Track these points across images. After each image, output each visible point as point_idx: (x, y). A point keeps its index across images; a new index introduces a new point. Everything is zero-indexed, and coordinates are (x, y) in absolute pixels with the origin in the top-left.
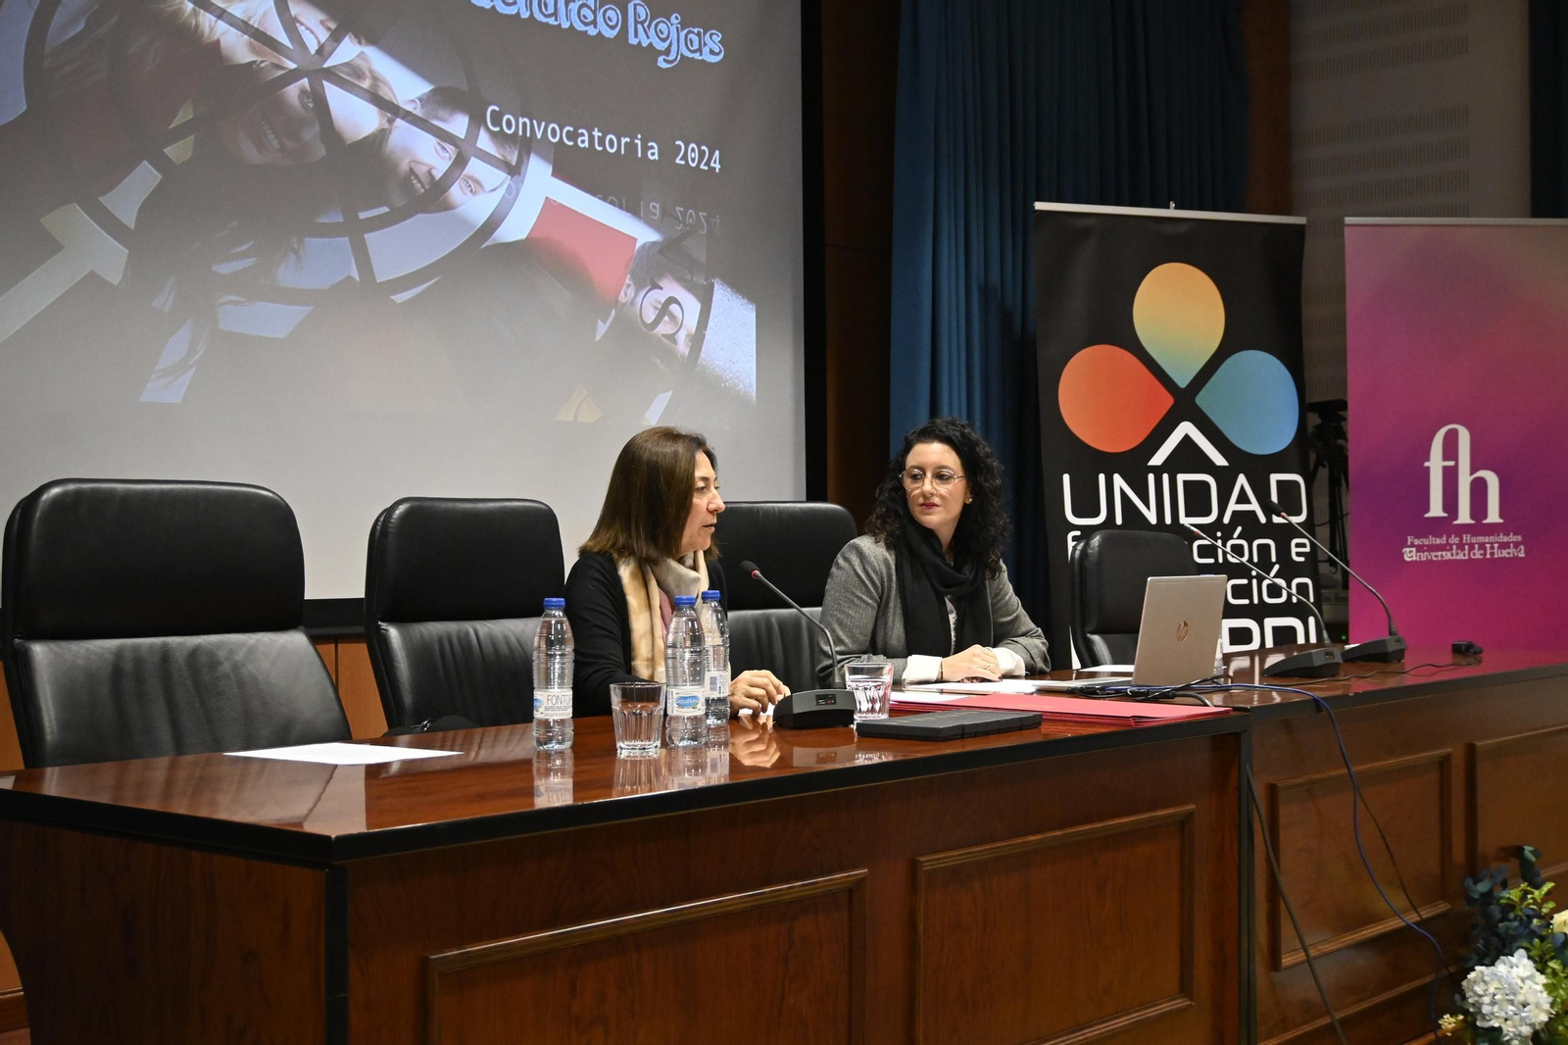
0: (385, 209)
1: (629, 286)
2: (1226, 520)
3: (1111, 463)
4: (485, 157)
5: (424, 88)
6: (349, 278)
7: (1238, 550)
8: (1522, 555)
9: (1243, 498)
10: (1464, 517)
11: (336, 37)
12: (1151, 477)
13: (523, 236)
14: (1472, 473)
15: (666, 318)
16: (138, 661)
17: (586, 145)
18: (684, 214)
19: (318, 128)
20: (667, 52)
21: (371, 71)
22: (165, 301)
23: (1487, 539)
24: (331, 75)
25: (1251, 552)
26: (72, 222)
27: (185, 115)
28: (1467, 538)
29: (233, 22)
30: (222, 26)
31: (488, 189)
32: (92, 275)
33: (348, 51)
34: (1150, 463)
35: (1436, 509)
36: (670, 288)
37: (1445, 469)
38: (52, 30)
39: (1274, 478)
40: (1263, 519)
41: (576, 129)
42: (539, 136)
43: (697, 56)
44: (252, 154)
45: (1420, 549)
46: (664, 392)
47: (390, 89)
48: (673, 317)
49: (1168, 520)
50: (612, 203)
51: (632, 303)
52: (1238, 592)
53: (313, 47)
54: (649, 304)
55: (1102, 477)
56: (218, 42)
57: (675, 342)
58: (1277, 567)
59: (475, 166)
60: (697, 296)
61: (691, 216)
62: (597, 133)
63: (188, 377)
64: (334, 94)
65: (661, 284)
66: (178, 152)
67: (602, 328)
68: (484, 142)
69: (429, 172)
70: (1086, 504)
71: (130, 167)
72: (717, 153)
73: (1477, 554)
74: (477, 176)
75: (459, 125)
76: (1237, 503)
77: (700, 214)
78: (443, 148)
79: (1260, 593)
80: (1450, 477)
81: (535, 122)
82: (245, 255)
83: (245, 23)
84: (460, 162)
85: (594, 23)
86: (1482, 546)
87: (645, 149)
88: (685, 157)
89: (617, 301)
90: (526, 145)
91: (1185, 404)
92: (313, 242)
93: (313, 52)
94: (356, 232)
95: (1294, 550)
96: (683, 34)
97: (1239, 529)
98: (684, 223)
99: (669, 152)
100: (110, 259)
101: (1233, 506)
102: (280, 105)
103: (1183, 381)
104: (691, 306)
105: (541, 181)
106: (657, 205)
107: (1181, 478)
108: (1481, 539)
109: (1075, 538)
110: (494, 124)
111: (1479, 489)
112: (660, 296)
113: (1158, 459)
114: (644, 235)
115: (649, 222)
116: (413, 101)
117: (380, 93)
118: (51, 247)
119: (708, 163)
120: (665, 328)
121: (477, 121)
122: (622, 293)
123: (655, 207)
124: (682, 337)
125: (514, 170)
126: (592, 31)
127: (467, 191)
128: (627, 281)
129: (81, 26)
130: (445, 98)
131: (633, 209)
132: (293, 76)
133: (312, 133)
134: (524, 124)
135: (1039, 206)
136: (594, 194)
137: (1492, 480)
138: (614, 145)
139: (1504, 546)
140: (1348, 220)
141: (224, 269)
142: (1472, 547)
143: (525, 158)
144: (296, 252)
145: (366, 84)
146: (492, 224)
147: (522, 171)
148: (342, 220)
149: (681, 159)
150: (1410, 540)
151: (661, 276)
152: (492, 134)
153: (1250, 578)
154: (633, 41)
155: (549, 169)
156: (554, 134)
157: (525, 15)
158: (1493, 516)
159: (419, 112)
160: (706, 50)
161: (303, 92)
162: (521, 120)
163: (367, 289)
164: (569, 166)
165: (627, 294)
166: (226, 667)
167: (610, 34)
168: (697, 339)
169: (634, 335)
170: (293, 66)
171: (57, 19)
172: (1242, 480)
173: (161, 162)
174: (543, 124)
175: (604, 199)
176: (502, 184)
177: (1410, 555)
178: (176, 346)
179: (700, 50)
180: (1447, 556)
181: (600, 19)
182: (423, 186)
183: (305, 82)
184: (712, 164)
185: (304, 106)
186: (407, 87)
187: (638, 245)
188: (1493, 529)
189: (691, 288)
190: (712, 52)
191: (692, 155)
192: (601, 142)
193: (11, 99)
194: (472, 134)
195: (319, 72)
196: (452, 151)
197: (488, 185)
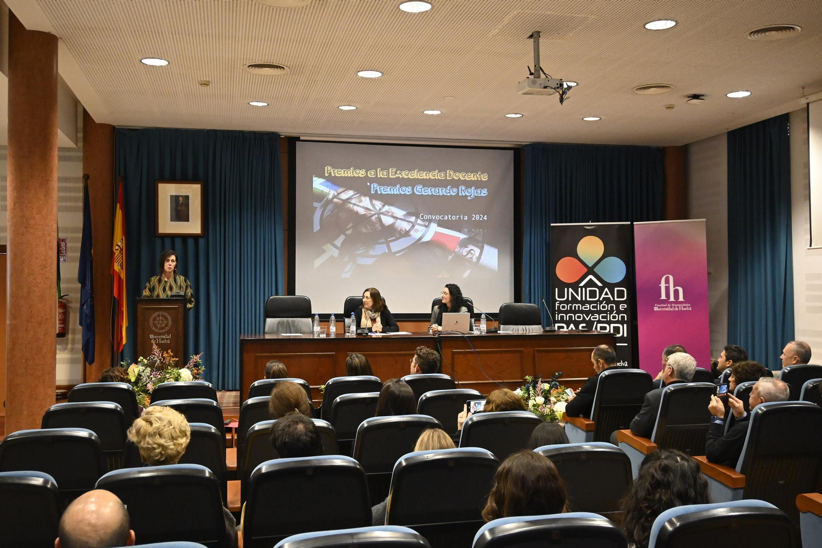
0: (395, 238)
2: (601, 299)
3: (568, 285)
4: (419, 225)
5: (404, 213)
6: (386, 252)
7: (604, 307)
8: (690, 309)
9: (606, 294)
10: (672, 299)
11: (383, 206)
12: (580, 289)
13: (429, 240)
14: (674, 287)
15: (470, 254)
16: (283, 321)
17: (447, 219)
18: (475, 230)
19: (379, 224)
20: (471, 195)
21: (392, 211)
22: (346, 259)
23: (679, 305)
24: (382, 213)
25: (608, 307)
26: (328, 247)
27: (351, 225)
28: (673, 305)
29: (361, 207)
30: (358, 208)
32: (332, 256)
33: (386, 208)
34: (580, 285)
35: (663, 297)
36: (471, 247)
37: (666, 286)
38: (325, 213)
39: (616, 289)
40: (612, 299)
41: (444, 216)
42: (434, 218)
43: (480, 195)
44: (364, 231)
45: (659, 307)
46: (469, 270)
47: (396, 214)
48: (472, 254)
49: (584, 299)
50: (454, 230)
51: (459, 251)
52: (603, 317)
53: (378, 209)
54: (464, 251)
55: (566, 289)
56: (358, 211)
58: (615, 311)
59: (417, 227)
60: (479, 249)
61: (477, 231)
62: (450, 216)
63: (351, 273)
64: (383, 217)
65: (468, 246)
66: (348, 232)
67: (450, 257)
68: (419, 221)
69: (405, 229)
70: (561, 295)
71: (340, 236)
72: (486, 216)
73: (677, 309)
74: (417, 229)
75: (413, 219)
76: (605, 295)
77: (480, 230)
78: (409, 224)
79: (610, 317)
80: (667, 289)
81: (433, 216)
82: (363, 249)
83: (364, 206)
84: (413, 226)
85: (449, 193)
86: (678, 307)
87: (463, 218)
89: (454, 251)
90: (430, 221)
91: (591, 270)
92: (376, 246)
94: (387, 243)
95: (621, 307)
96: (475, 191)
97: (605, 302)
98: (475, 233)
99: (470, 218)
100: (335, 253)
101: (603, 296)
102: (371, 221)
103: (590, 265)
104: (477, 251)
105: (434, 228)
107: (588, 289)
108: (677, 305)
109: (558, 304)
110: (422, 218)
111: (676, 292)
112: (469, 249)
113: (582, 284)
114: (462, 236)
115: (464, 233)
116: (401, 216)
117: (394, 215)
118: (324, 251)
119: (483, 218)
120: (470, 256)
121: (417, 217)
123: (466, 230)
124: (474, 258)
125: (427, 226)
126: (449, 194)
127: (415, 232)
128: (457, 247)
130: (410, 214)
131: (460, 231)
132: (373, 215)
133: (378, 225)
135: (552, 225)
136: (448, 229)
137: (681, 290)
138: (454, 218)
139: (684, 307)
140: (634, 223)
141: (357, 253)
142: (675, 307)
143: (430, 224)
144: (374, 248)
145: (390, 214)
146: (420, 239)
147: (429, 226)
148: (384, 241)
149: (474, 219)
150: (656, 305)
151: (468, 244)
152: (421, 220)
153: (607, 314)
154: (460, 194)
155: (437, 225)
156: (438, 217)
157: (430, 194)
158: (681, 299)
159: (403, 218)
160: (482, 194)
161: (376, 218)
162: (429, 216)
163: (390, 253)
164: (441, 224)
165: (457, 249)
166: (296, 323)
167: (454, 194)
168: (479, 258)
169: (460, 259)
170: (373, 213)
171: (327, 211)
172: (606, 289)
173: (345, 234)
174: (435, 216)
175: (452, 230)
176: (424, 230)
177: (656, 309)
178: (349, 267)
179: (480, 194)
180: (667, 309)
181: (451, 191)
182: (404, 232)
183: (376, 216)
185: (376, 220)
186: (400, 213)
187: (461, 239)
188: (681, 303)
189: (477, 246)
190: (484, 194)
191: (477, 217)
192: (451, 218)
193: (317, 227)
194: (416, 220)
195: (379, 213)
196: (411, 224)
197: (420, 230)
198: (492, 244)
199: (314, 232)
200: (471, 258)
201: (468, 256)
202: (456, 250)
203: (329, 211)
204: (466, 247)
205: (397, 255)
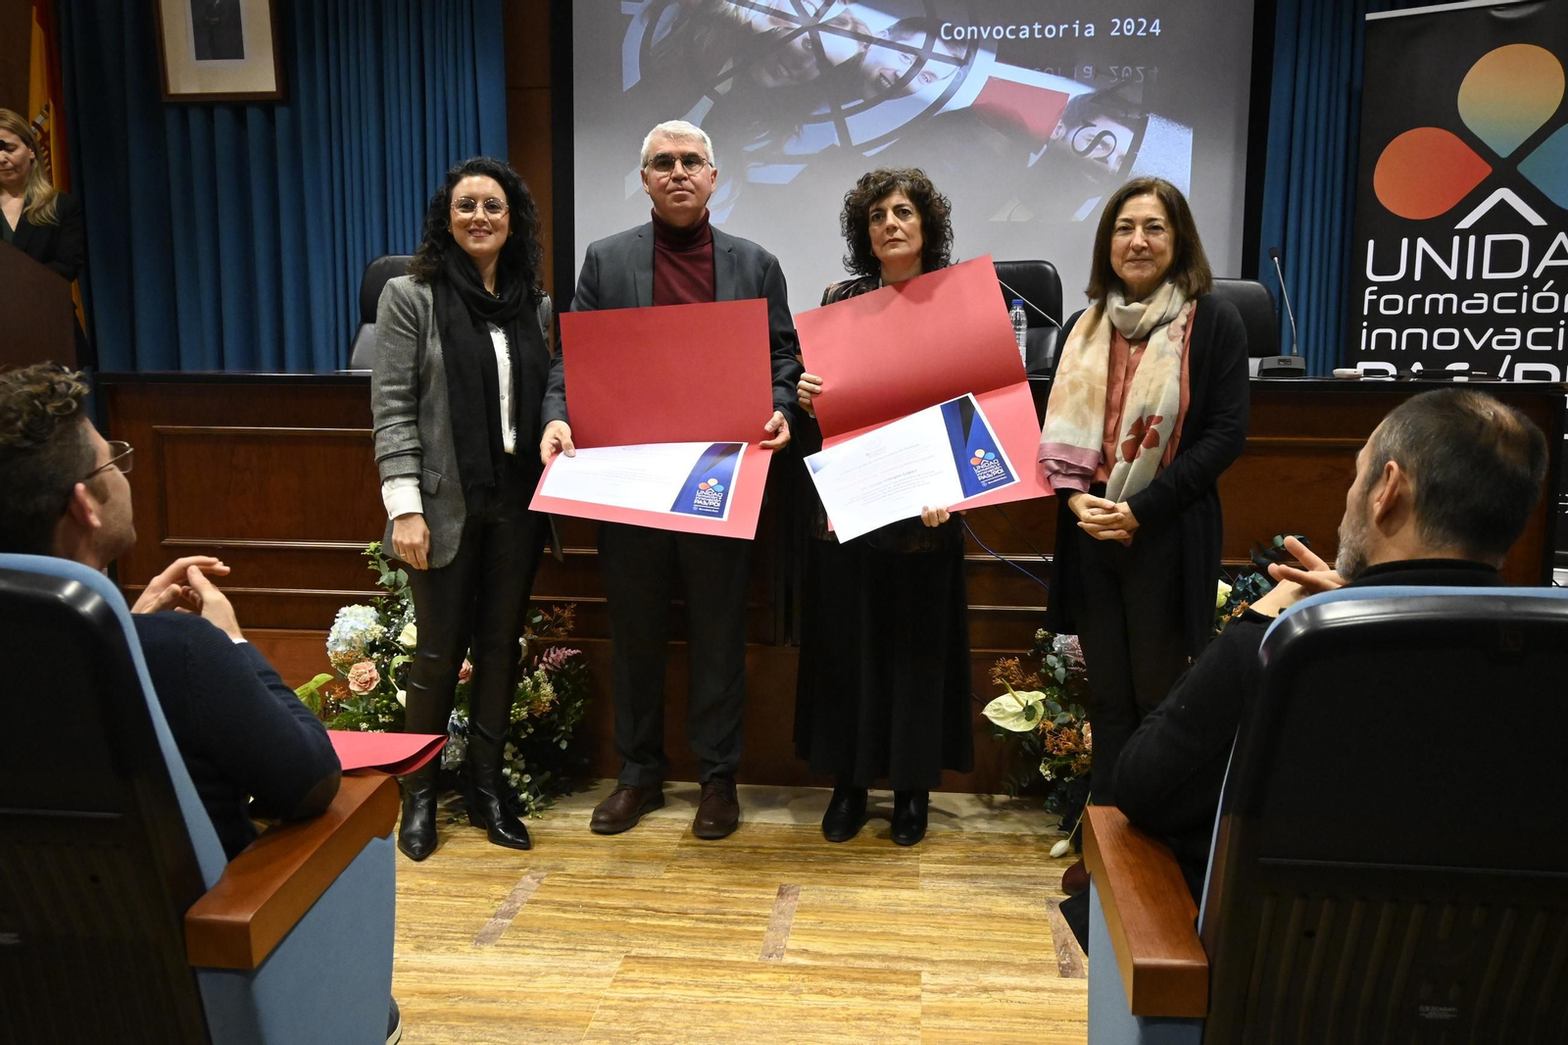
0: (861, 101)
1: (1060, 127)
2: (1537, 274)
3: (1415, 229)
4: (939, 58)
5: (892, 21)
6: (833, 146)
7: (1546, 302)
9: (1560, 253)
11: (828, 4)
12: (1456, 240)
13: (969, 104)
15: (1099, 146)
17: (1027, 36)
18: (1119, 71)
19: (814, 59)
21: (853, 19)
24: (825, 27)
25: (1561, 303)
27: (728, 66)
29: (760, 9)
30: (753, 12)
31: (941, 77)
33: (836, 10)
34: (1457, 227)
36: (1102, 125)
41: (1018, 26)
42: (985, 36)
46: (1095, 197)
47: (867, 27)
48: (1105, 145)
49: (1470, 275)
50: (1049, 72)
51: (1064, 138)
52: (1539, 339)
53: (812, 12)
54: (1081, 139)
55: (1405, 241)
56: (750, 22)
57: (1107, 162)
59: (931, 65)
60: (1130, 128)
61: (1127, 71)
62: (1037, 26)
63: (731, 207)
64: (826, 37)
65: (1094, 123)
66: (722, 88)
67: (1034, 158)
68: (939, 48)
69: (895, 74)
71: (697, 100)
72: (1157, 21)
74: (932, 70)
75: (918, 40)
76: (1553, 258)
77: (1138, 68)
78: (906, 57)
81: (982, 28)
82: (764, 139)
83: (768, 8)
84: (919, 63)
87: (1082, 29)
88: (1121, 29)
89: (1047, 140)
90: (973, 45)
91: (1504, 172)
93: (812, 16)
94: (839, 119)
97: (1551, 282)
98: (1120, 77)
99: (1104, 28)
101: (1546, 261)
102: (790, 51)
103: (1504, 151)
104: (1123, 137)
105: (986, 66)
106: (1091, 68)
107: (1489, 239)
109: (1371, 293)
110: (946, 35)
112: (1095, 131)
113: (1465, 223)
114: (1074, 90)
115: (1082, 81)
116: (883, 32)
117: (859, 31)
119: (1146, 30)
120: (1097, 153)
121: (933, 34)
122: (1054, 133)
123: (1089, 70)
124: (1113, 158)
125: (962, 63)
127: (924, 81)
128: (1059, 124)
129: (669, 30)
130: (908, 25)
131: (1067, 73)
132: (799, 32)
133: (810, 65)
134: (973, 31)
135: (1369, 16)
136: (1032, 67)
138: (1051, 31)
141: (749, 148)
143: (973, 54)
144: (798, 135)
145: (848, 28)
147: (970, 61)
148: (829, 111)
149: (1117, 31)
151: (1094, 118)
152: (945, 42)
155: (994, 57)
156: (998, 32)
159: (887, 38)
161: (805, 41)
162: (969, 29)
164: (1007, 53)
165: (1059, 132)
168: (1129, 158)
169: (1064, 160)
170: (798, 26)
172: (1561, 238)
173: (712, 95)
174: (989, 28)
175: (1042, 70)
176: (953, 72)
178: (723, 192)
182: (890, 83)
183: (806, 34)
184: (1151, 30)
185: (806, 48)
186: (878, 23)
187: (1070, 98)
189: (1124, 122)
191: (1129, 27)
192: (1041, 31)
193: (632, 76)
194: (929, 44)
195: (816, 26)
196: (912, 58)
197: (940, 75)
198: (1174, 114)
199: (624, 90)
200: (1104, 160)
201: (1094, 154)
202: (1054, 136)
203: (665, 28)
204: (1088, 125)
205: (869, 154)
